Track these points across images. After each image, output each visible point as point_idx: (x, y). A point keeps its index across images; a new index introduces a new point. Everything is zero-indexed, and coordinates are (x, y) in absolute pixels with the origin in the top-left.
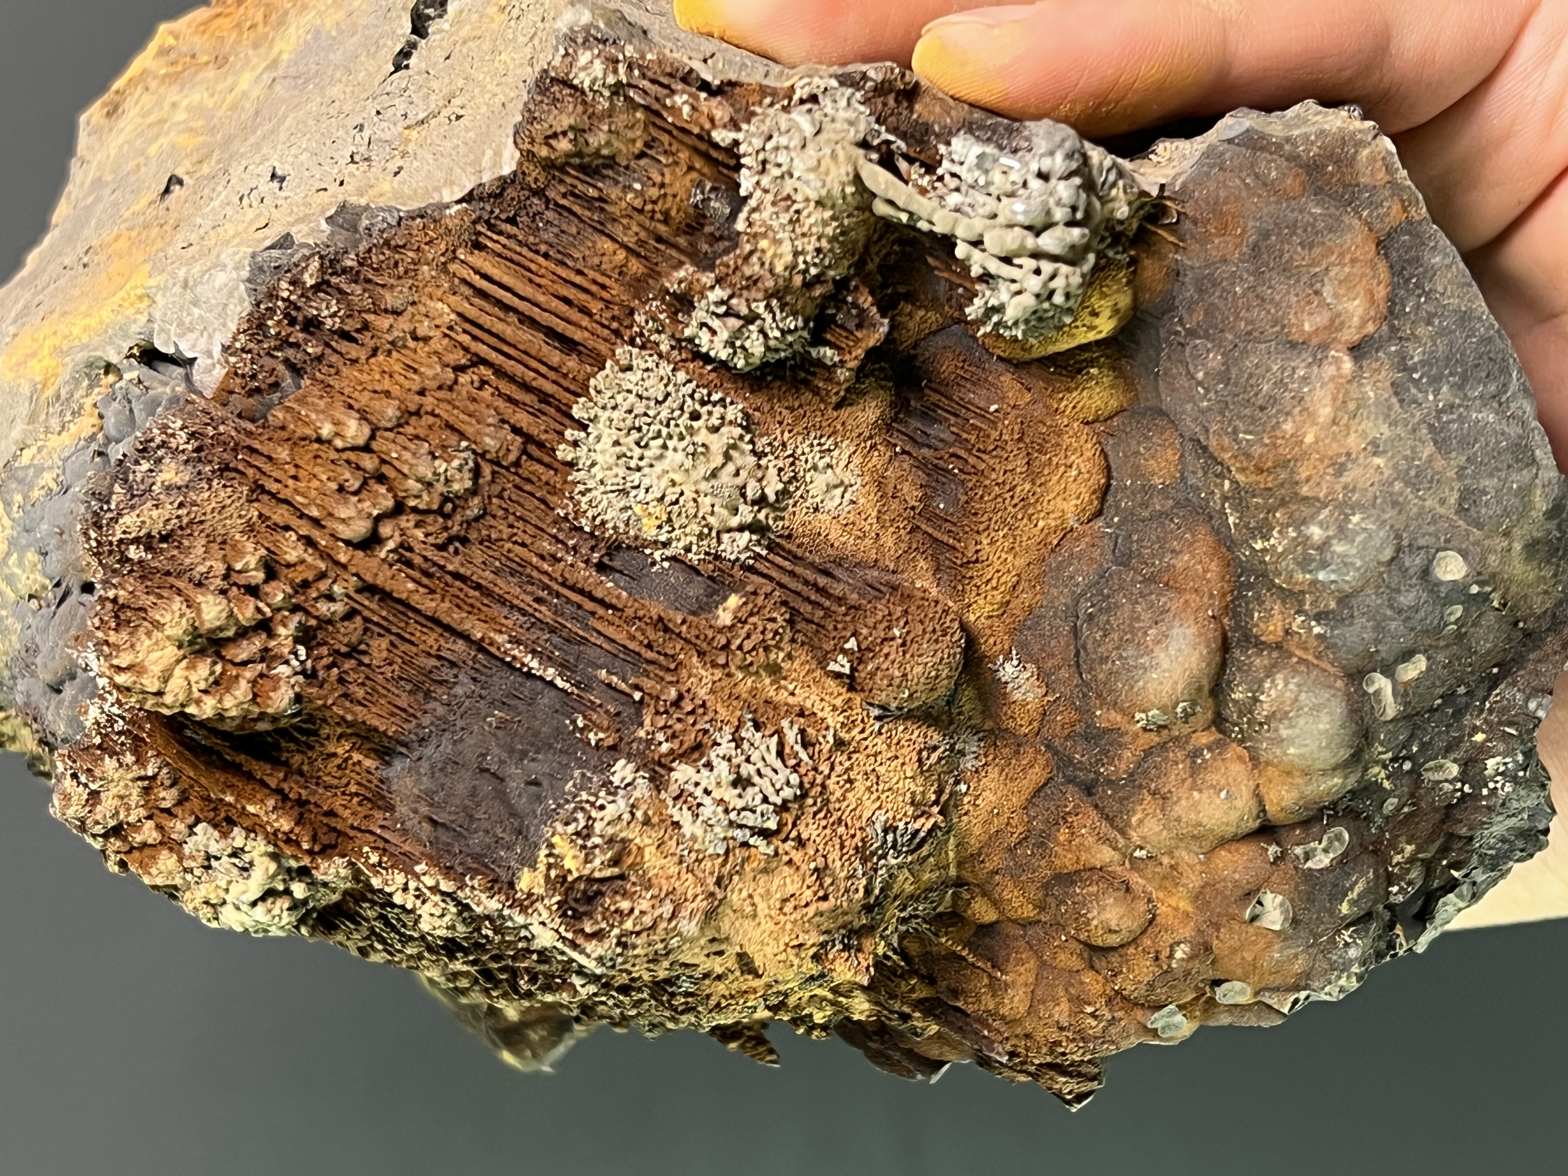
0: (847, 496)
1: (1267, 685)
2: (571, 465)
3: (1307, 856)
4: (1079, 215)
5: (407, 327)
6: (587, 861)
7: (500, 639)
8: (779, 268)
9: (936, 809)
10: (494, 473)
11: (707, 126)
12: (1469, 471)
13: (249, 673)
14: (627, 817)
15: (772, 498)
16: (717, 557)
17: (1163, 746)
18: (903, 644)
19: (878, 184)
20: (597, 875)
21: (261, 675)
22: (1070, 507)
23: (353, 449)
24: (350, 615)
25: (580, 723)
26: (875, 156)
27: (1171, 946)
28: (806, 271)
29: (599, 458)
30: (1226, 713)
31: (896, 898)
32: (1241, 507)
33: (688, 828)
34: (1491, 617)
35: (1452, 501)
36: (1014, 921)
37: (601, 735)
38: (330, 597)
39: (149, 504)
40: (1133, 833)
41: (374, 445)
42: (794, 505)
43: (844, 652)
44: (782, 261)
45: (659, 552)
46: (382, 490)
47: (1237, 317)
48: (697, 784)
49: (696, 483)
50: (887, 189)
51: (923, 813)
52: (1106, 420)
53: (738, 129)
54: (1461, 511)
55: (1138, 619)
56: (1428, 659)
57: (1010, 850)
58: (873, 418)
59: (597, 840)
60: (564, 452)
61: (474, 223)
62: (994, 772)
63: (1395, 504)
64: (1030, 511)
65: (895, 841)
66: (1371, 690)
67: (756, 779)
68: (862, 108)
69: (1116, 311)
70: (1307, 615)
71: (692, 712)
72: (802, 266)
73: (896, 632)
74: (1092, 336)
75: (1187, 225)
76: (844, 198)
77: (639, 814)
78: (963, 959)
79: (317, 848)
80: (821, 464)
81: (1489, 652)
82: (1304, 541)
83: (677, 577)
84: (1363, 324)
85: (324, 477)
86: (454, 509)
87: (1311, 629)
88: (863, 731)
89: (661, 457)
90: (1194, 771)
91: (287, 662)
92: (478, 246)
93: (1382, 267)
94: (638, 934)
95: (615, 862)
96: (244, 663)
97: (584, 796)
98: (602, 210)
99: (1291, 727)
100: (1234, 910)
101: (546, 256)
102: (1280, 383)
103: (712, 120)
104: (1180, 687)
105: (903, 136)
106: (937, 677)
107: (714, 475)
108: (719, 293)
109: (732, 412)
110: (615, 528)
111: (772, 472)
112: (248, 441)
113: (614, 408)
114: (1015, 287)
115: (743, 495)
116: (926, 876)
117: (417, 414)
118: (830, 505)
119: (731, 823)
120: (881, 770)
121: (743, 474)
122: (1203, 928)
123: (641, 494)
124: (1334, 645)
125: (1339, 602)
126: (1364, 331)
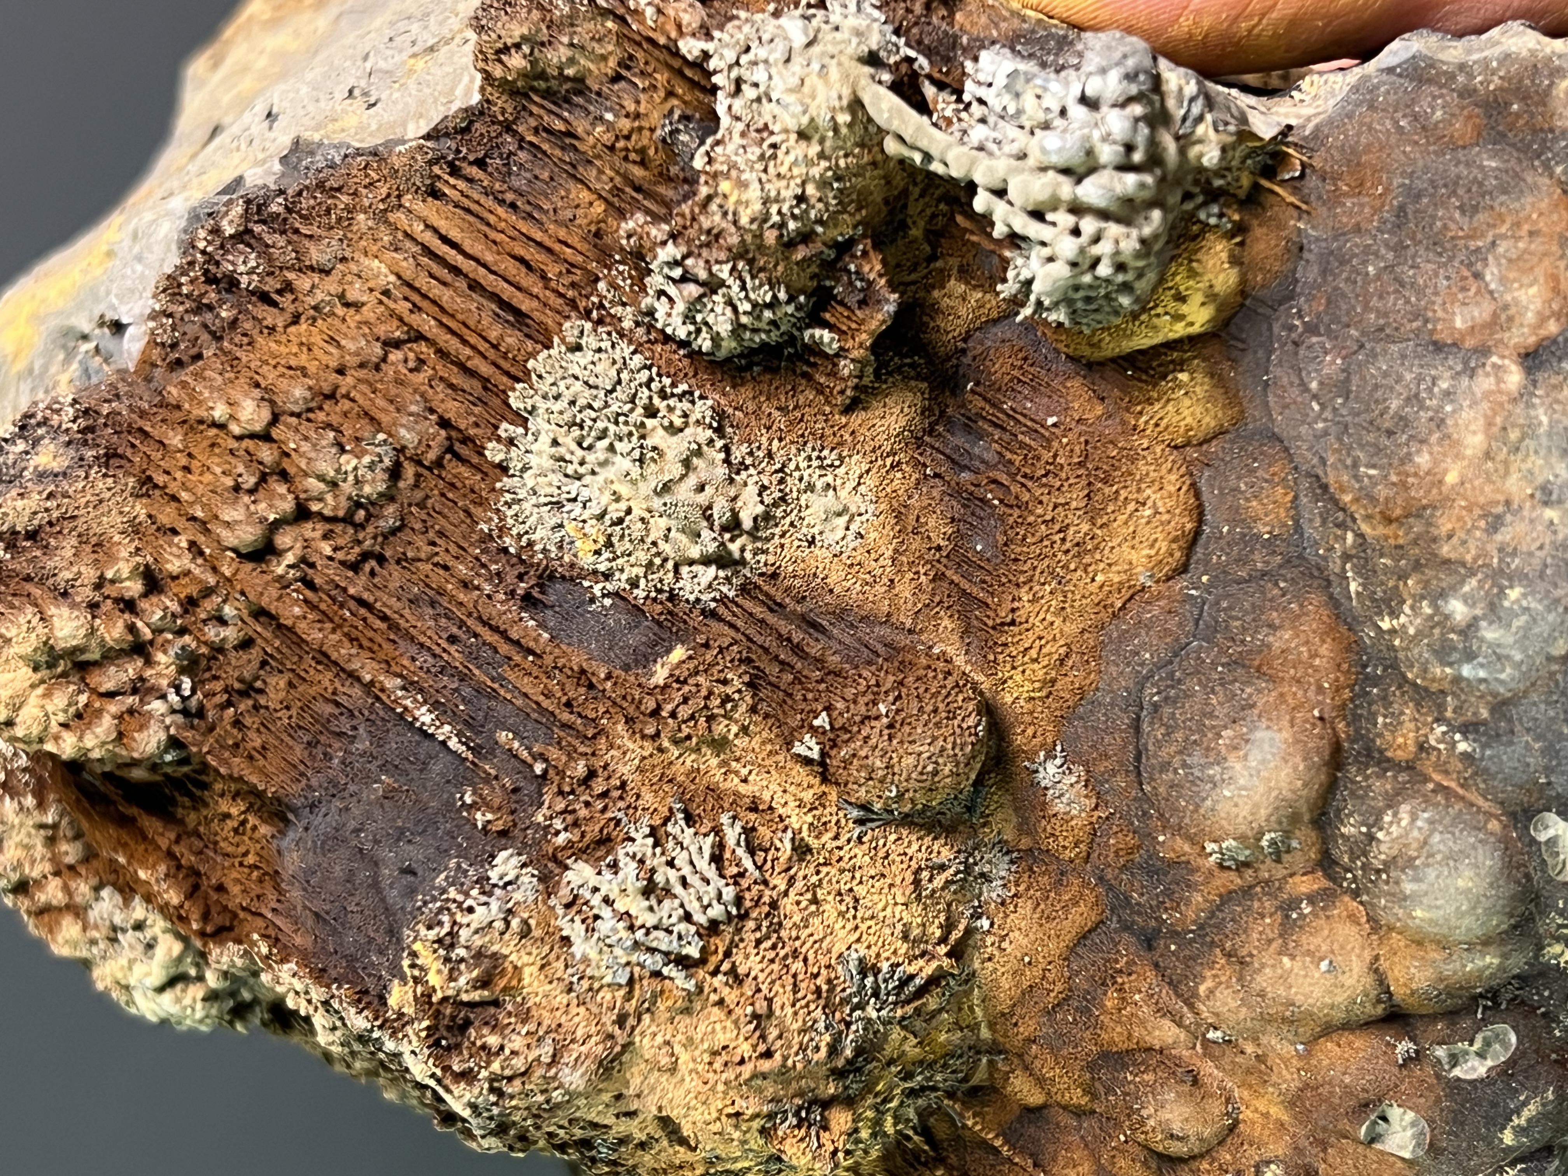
0: (854, 527)
1: (1387, 819)
2: (503, 468)
3: (1455, 1060)
4: (1137, 157)
5: (335, 289)
6: (451, 979)
7: (391, 683)
8: (744, 221)
9: (943, 950)
10: (418, 475)
11: (674, 34)
13: (114, 707)
14: (499, 925)
15: (747, 523)
16: (673, 597)
17: (1247, 892)
18: (891, 726)
19: (880, 111)
20: (465, 997)
21: (131, 711)
22: (1140, 558)
23: (252, 436)
24: (246, 644)
25: (469, 798)
26: (886, 77)
27: (1257, 1166)
28: (782, 225)
29: (533, 460)
30: (1334, 852)
31: (891, 1062)
32: (1366, 571)
33: (579, 948)
36: (1065, 1108)
37: (489, 816)
38: (222, 621)
39: (14, 493)
40: (1202, 1007)
41: (275, 433)
42: (782, 536)
43: (814, 730)
44: (749, 211)
45: (600, 586)
46: (282, 489)
47: (1367, 308)
48: (596, 890)
49: (647, 498)
50: (890, 119)
51: (923, 954)
52: (1200, 444)
53: (709, 37)
55: (1211, 715)
57: (1050, 1013)
58: (895, 428)
59: (461, 952)
60: (494, 452)
61: (431, 163)
62: (1025, 907)
64: (1087, 560)
65: (877, 988)
66: (1542, 837)
67: (678, 889)
68: (876, 13)
69: (1211, 296)
70: (1449, 724)
71: (605, 795)
72: (776, 218)
73: (883, 708)
74: (1179, 330)
75: (1312, 181)
76: (836, 129)
77: (515, 923)
78: (996, 1151)
79: (209, 929)
80: (819, 484)
82: (1443, 621)
83: (618, 619)
84: (1542, 320)
85: (218, 470)
86: (369, 517)
87: (1454, 744)
88: (836, 837)
89: (604, 464)
90: (1286, 928)
91: (163, 697)
92: (434, 193)
94: (510, 1079)
95: (484, 982)
96: (111, 695)
97: (452, 893)
98: (576, 149)
99: (1416, 880)
100: (1344, 1125)
101: (513, 206)
102: (1414, 399)
103: (679, 26)
104: (1263, 813)
105: (928, 52)
106: (935, 773)
107: (666, 488)
108: (670, 252)
109: (702, 409)
110: (544, 550)
111: (752, 490)
112: (140, 423)
113: (557, 397)
114: (1046, 252)
115: (709, 518)
116: (943, 1037)
117: (331, 396)
118: (830, 538)
119: (636, 944)
120: (860, 891)
121: (709, 490)
122: (1304, 1143)
123: (577, 508)
124: (1486, 770)
125: (1493, 710)
126: (1543, 333)
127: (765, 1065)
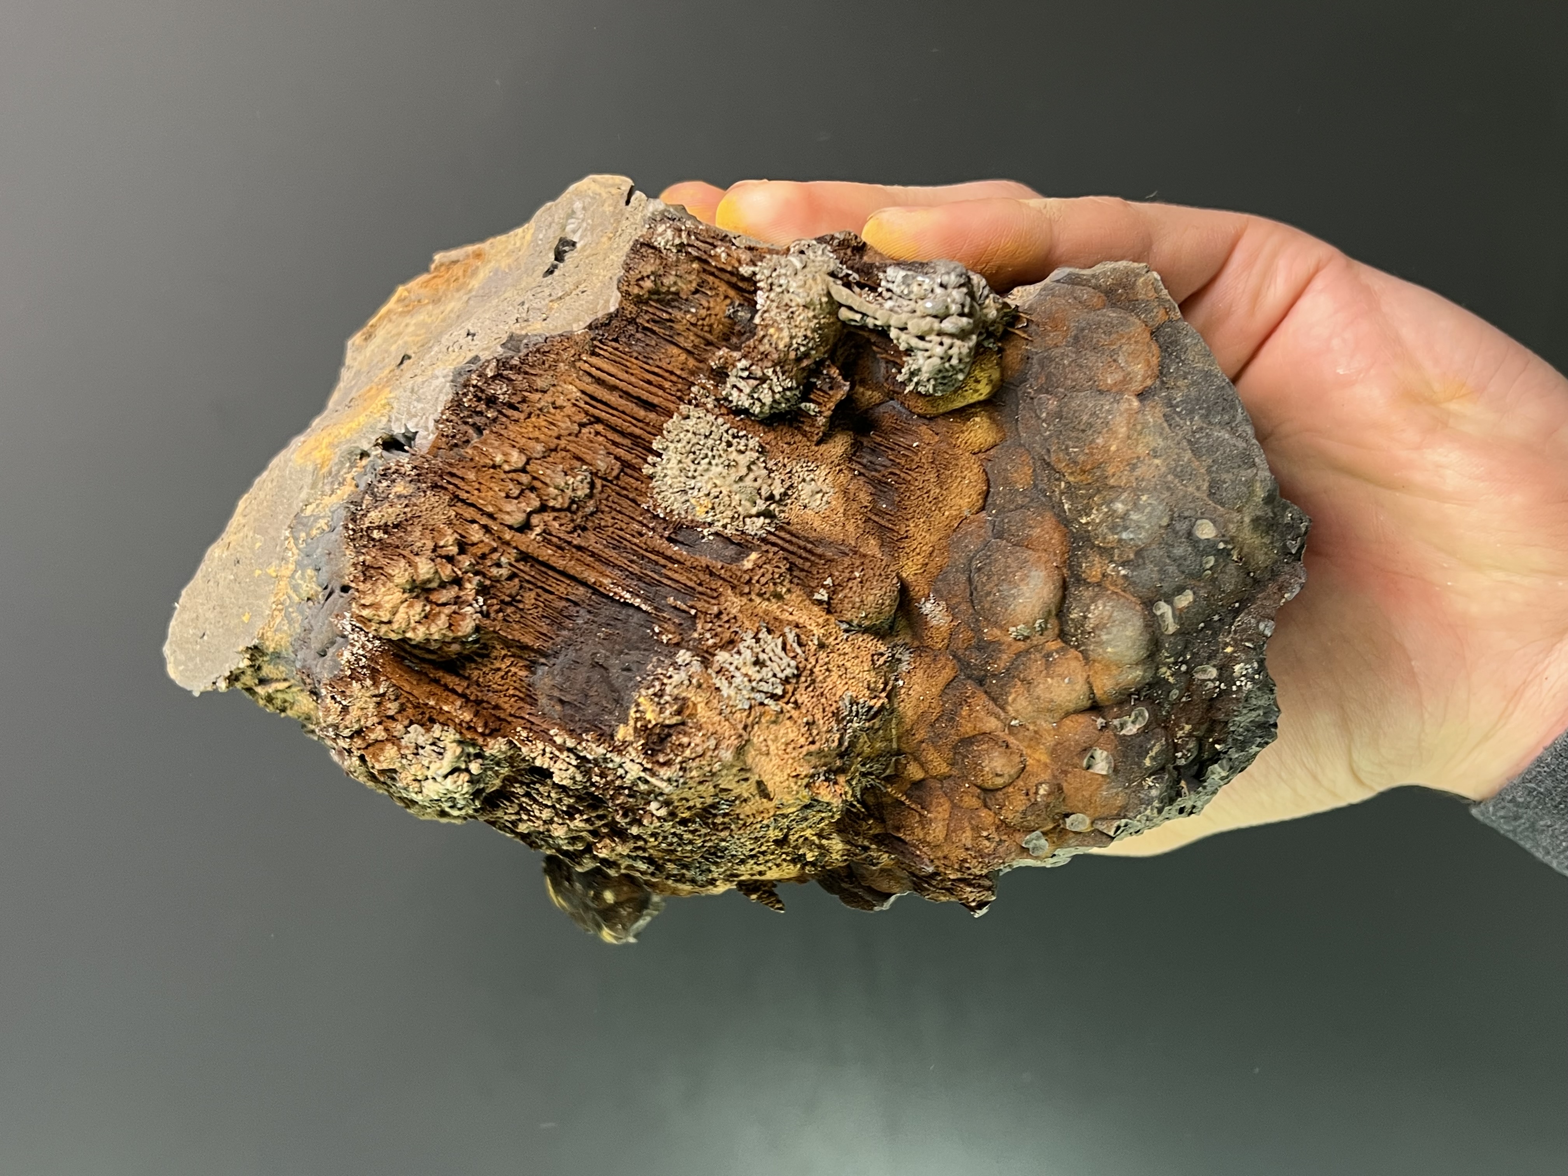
0: (825, 499)
1: (1092, 607)
2: (651, 477)
3: (1123, 726)
4: (966, 310)
5: (550, 400)
6: (661, 712)
7: (606, 581)
8: (781, 346)
9: (884, 695)
10: (603, 486)
11: (737, 265)
12: (1214, 469)
13: (447, 610)
14: (686, 682)
15: (777, 497)
16: (743, 532)
17: (1027, 651)
18: (861, 582)
19: (842, 296)
20: (667, 722)
21: (454, 612)
22: (964, 502)
23: (515, 471)
24: (510, 578)
25: (657, 630)
26: (839, 282)
27: (1036, 786)
28: (798, 349)
29: (669, 472)
30: (1067, 629)
31: (858, 755)
32: (1072, 498)
33: (725, 692)
34: (1232, 566)
35: (1205, 488)
36: (935, 777)
37: (670, 636)
38: (499, 565)
39: (387, 505)
40: (1010, 708)
41: (528, 468)
42: (792, 503)
43: (823, 586)
44: (783, 342)
45: (707, 530)
46: (533, 496)
47: (1066, 378)
48: (731, 664)
49: (730, 486)
50: (847, 299)
51: (875, 697)
52: (986, 451)
53: (755, 265)
54: (1211, 495)
55: (1009, 567)
56: (1194, 593)
57: (932, 725)
58: (840, 452)
59: (667, 698)
60: (647, 470)
61: (593, 339)
62: (920, 673)
63: (1169, 489)
64: (940, 505)
65: (857, 712)
66: (1158, 613)
67: (768, 663)
68: (831, 255)
69: (990, 381)
70: (1116, 563)
71: (728, 621)
72: (795, 346)
73: (857, 574)
74: (976, 398)
75: (1033, 327)
76: (821, 304)
77: (694, 681)
78: (903, 803)
79: (487, 731)
80: (808, 479)
81: (1232, 592)
82: (1112, 513)
83: (718, 545)
84: (1144, 379)
85: (497, 489)
86: (578, 509)
87: (1119, 572)
88: (836, 639)
89: (707, 470)
90: (1048, 665)
91: (471, 605)
92: (593, 354)
93: (1155, 348)
94: (693, 759)
95: (679, 712)
96: (444, 605)
97: (659, 671)
98: (671, 328)
99: (1108, 633)
100: (1076, 760)
101: (637, 358)
102: (1093, 415)
103: (739, 261)
104: (1037, 610)
105: (857, 271)
106: (883, 604)
107: (741, 479)
108: (744, 363)
109: (753, 443)
110: (679, 514)
111: (777, 482)
112: (450, 469)
113: (678, 441)
114: (927, 354)
115: (760, 494)
116: (878, 745)
117: (555, 450)
118: (814, 505)
119: (753, 689)
120: (848, 665)
121: (759, 481)
122: (1057, 773)
123: (696, 492)
124: (1134, 582)
125: (1136, 553)
126: (1145, 384)
127: (813, 748)
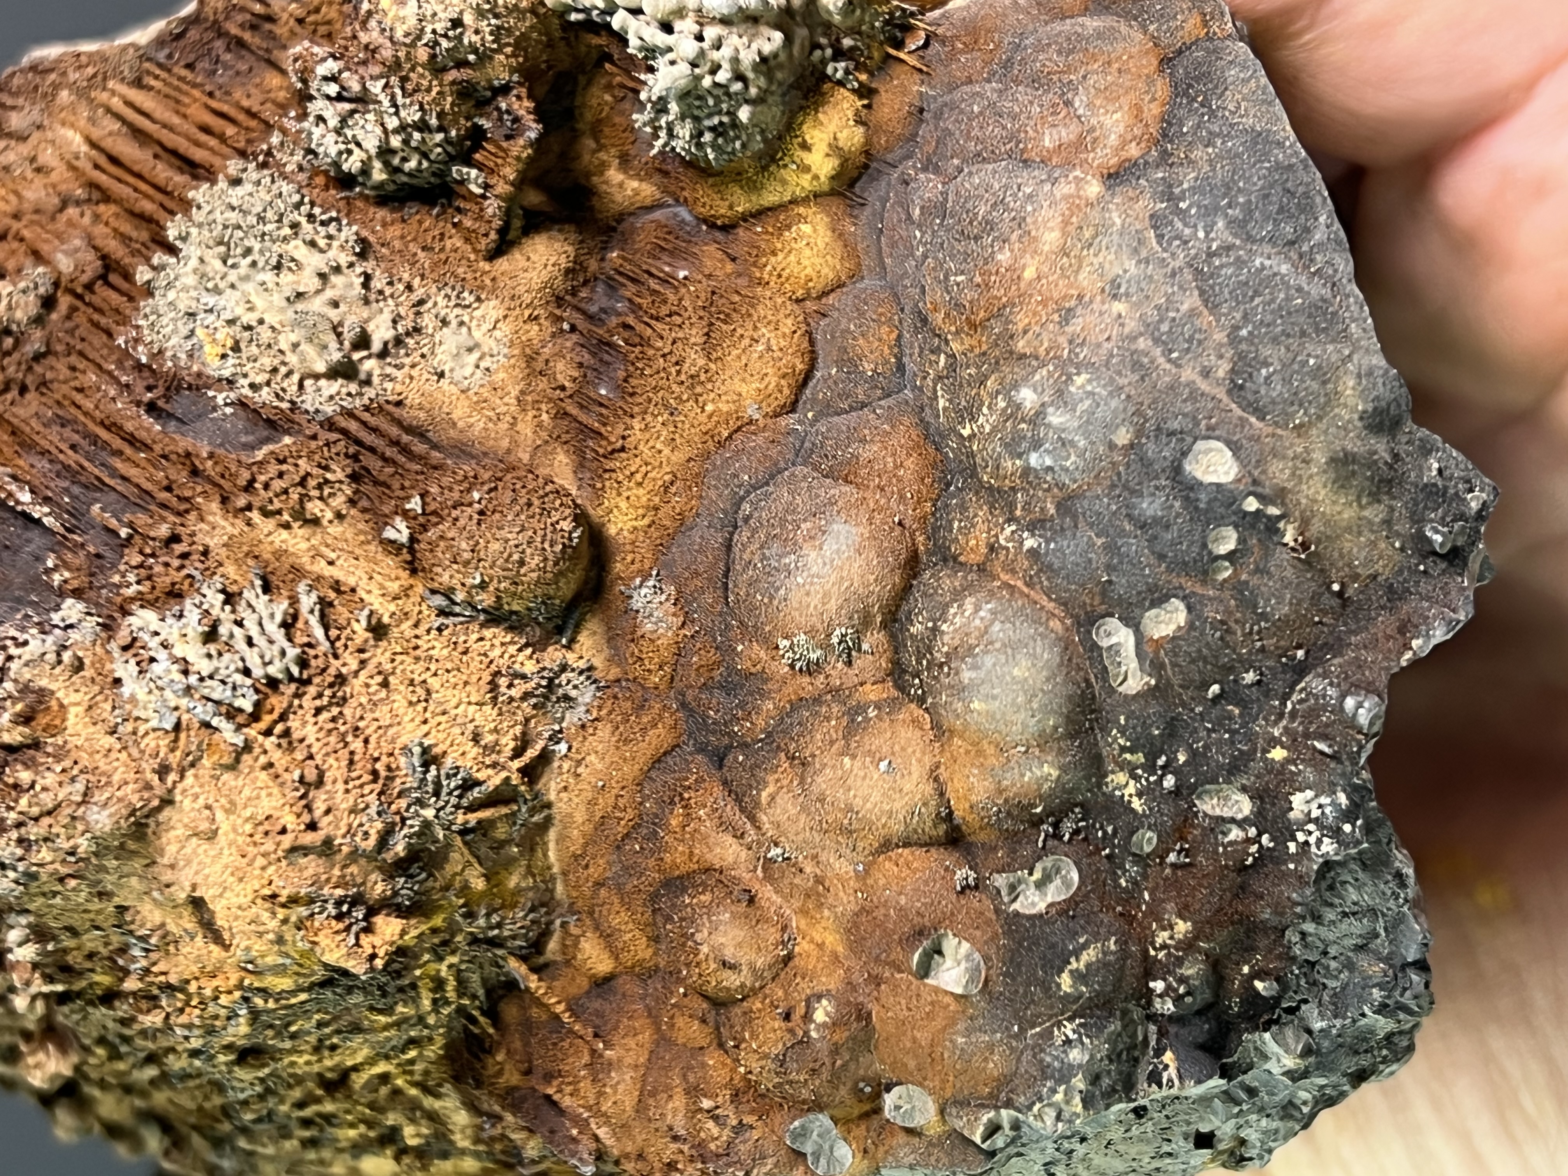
0: (483, 365)
1: (952, 611)
2: (146, 290)
3: (1014, 892)
5: (28, 153)
8: (399, 34)
9: (515, 764)
12: (1244, 332)
14: (51, 657)
15: (377, 346)
16: (294, 407)
17: (817, 701)
18: (481, 513)
22: (748, 389)
25: (50, 562)
27: (808, 1001)
28: (437, 44)
29: (179, 281)
30: (905, 657)
31: (451, 888)
32: (953, 386)
33: (129, 689)
34: (1283, 556)
35: (1221, 373)
36: (631, 971)
37: (67, 574)
40: (764, 818)
42: (413, 366)
43: (406, 514)
44: (405, 27)
45: (224, 394)
47: (968, 138)
49: (280, 307)
51: (490, 764)
52: (819, 298)
54: (1235, 390)
56: (1189, 609)
57: (618, 848)
61: (143, 59)
62: (604, 731)
63: (1136, 365)
64: (699, 389)
65: (438, 784)
67: (241, 646)
70: (1019, 523)
71: (184, 556)
72: (431, 37)
73: (476, 497)
74: (806, 185)
75: (934, 47)
78: (558, 1019)
80: (455, 321)
81: (1285, 621)
82: (1014, 411)
84: (1124, 144)
86: (16, 344)
87: (1022, 542)
88: (416, 626)
89: (245, 279)
90: (850, 731)
92: (139, 84)
93: (1160, 84)
94: (36, 820)
95: (28, 719)
97: (11, 632)
99: (975, 667)
100: (897, 954)
101: (210, 93)
102: (999, 203)
106: (522, 563)
107: (299, 297)
108: (329, 67)
109: (348, 235)
110: (175, 359)
111: (386, 317)
113: (210, 225)
114: (672, 56)
115: (339, 335)
116: (513, 882)
117: (5, 237)
118: (459, 374)
119: (188, 690)
120: (433, 683)
121: (343, 307)
122: (858, 978)
123: (211, 318)
124: (1050, 566)
125: (1059, 506)
126: (1124, 155)
127: (309, 838)
